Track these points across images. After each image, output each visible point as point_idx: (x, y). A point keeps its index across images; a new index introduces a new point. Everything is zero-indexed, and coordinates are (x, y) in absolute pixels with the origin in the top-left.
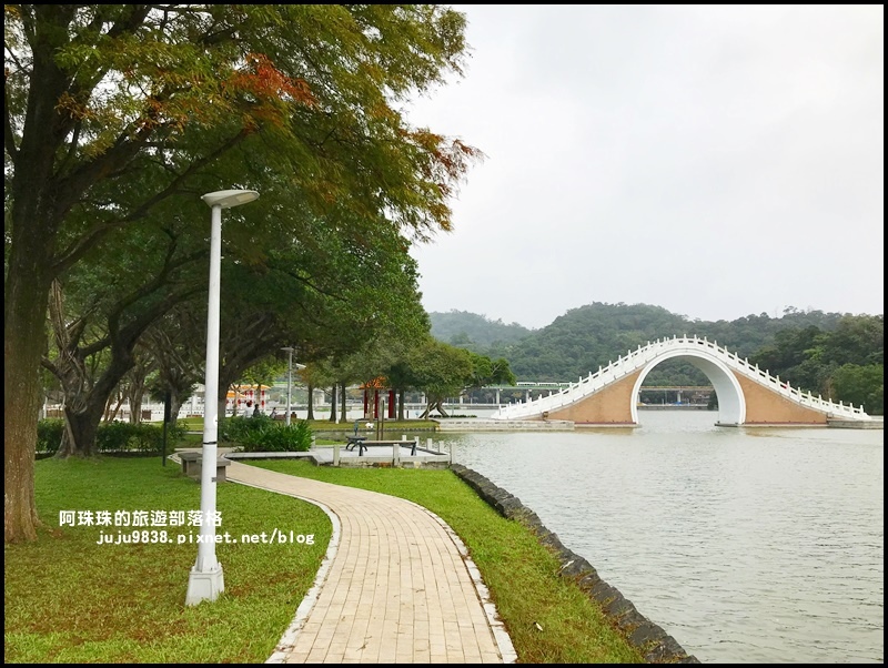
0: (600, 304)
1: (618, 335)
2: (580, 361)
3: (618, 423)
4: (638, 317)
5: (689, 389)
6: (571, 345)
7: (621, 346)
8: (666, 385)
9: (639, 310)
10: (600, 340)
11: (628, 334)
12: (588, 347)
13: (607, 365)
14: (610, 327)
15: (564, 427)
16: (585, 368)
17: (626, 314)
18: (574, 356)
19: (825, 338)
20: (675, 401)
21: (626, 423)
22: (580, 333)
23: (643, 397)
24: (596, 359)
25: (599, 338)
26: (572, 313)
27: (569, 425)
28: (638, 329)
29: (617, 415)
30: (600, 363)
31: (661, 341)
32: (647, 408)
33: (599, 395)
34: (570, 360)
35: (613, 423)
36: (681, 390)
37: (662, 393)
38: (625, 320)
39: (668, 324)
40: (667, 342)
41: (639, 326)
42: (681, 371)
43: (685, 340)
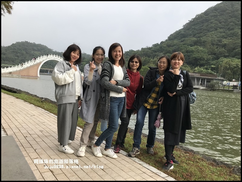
0: (27, 42)
1: (32, 52)
2: (20, 58)
4: (39, 48)
6: (17, 53)
7: (33, 55)
8: (45, 68)
9: (39, 45)
10: (27, 53)
11: (36, 52)
12: (23, 54)
13: (29, 61)
14: (30, 49)
15: (17, 76)
16: (21, 61)
17: (35, 46)
18: (18, 56)
19: (87, 60)
20: (48, 72)
21: (36, 77)
22: (20, 50)
23: (41, 71)
24: (25, 58)
25: (26, 52)
26: (18, 43)
27: (19, 76)
28: (38, 51)
29: (34, 75)
30: (26, 60)
32: (43, 74)
33: (28, 68)
34: (16, 58)
35: (32, 76)
36: (49, 69)
37: (44, 70)
38: (35, 48)
39: (48, 51)
42: (50, 65)
43: (54, 56)
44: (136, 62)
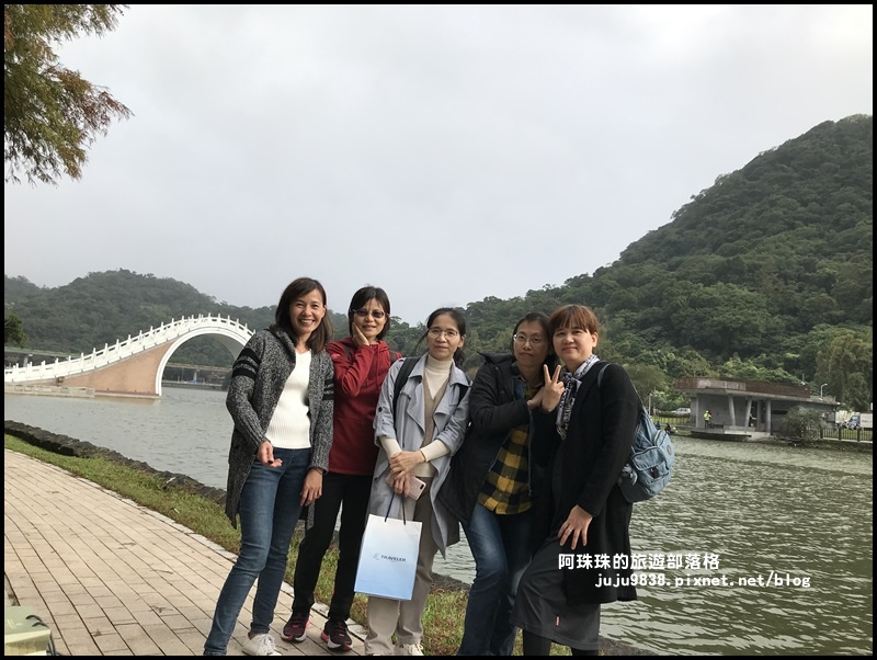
0: (128, 271)
1: (142, 307)
2: (96, 329)
3: (140, 394)
4: (166, 292)
5: (206, 368)
6: (88, 311)
7: (144, 319)
8: (183, 362)
9: (169, 284)
10: (122, 310)
11: (155, 308)
12: (107, 315)
13: (127, 339)
14: (135, 298)
15: (84, 394)
16: (99, 337)
17: (153, 286)
18: (91, 323)
20: (191, 379)
21: (149, 394)
22: (101, 299)
23: (170, 375)
25: (120, 307)
26: (94, 276)
28: (163, 303)
29: (141, 386)
30: (119, 334)
31: (196, 317)
32: (173, 386)
33: (123, 363)
34: (85, 326)
35: (135, 393)
36: (197, 368)
37: (179, 370)
38: (152, 293)
39: (196, 303)
40: (201, 318)
41: (164, 300)
42: (201, 351)
43: (219, 319)
44: (376, 314)
